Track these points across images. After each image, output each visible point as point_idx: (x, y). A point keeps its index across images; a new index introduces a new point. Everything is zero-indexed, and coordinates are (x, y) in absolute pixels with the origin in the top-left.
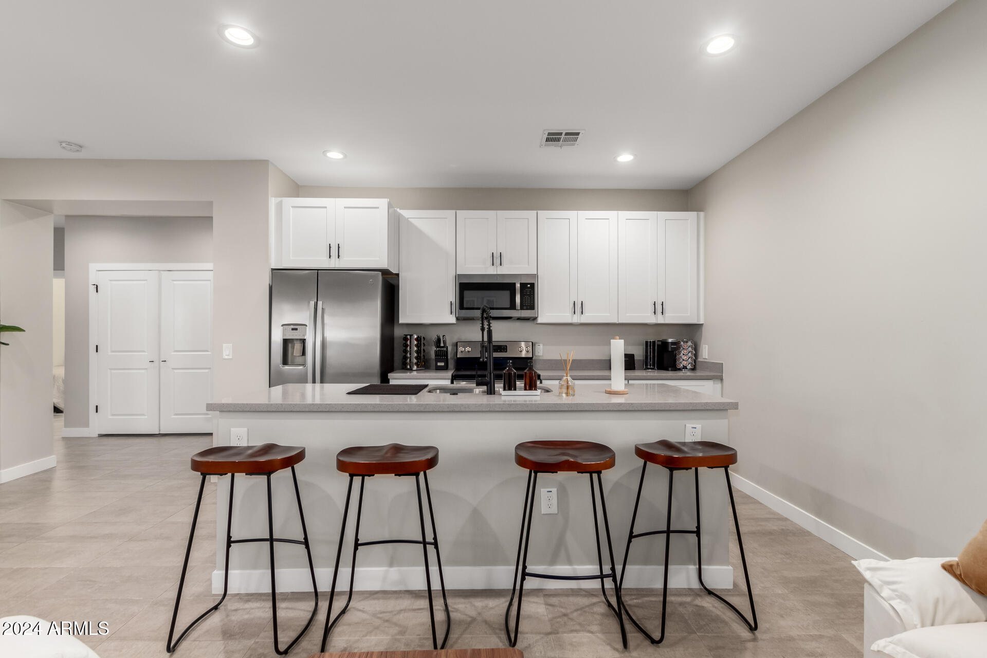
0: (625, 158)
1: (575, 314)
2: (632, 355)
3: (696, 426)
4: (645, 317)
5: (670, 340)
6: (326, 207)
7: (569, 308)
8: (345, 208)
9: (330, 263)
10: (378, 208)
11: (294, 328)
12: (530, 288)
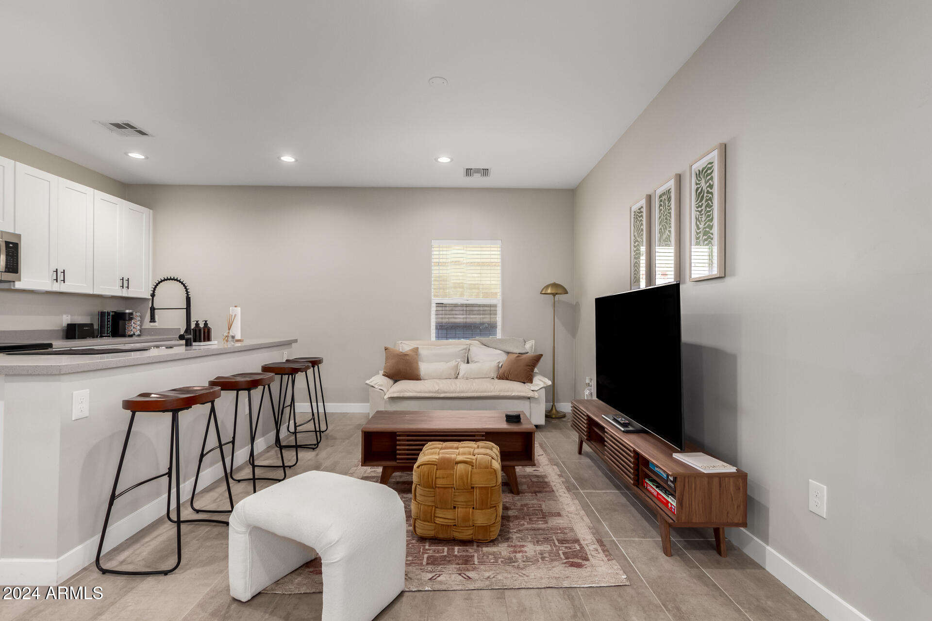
0: (136, 156)
1: (57, 282)
2: (91, 325)
3: (286, 353)
4: (114, 290)
5: (127, 311)
7: (48, 276)
12: (13, 248)
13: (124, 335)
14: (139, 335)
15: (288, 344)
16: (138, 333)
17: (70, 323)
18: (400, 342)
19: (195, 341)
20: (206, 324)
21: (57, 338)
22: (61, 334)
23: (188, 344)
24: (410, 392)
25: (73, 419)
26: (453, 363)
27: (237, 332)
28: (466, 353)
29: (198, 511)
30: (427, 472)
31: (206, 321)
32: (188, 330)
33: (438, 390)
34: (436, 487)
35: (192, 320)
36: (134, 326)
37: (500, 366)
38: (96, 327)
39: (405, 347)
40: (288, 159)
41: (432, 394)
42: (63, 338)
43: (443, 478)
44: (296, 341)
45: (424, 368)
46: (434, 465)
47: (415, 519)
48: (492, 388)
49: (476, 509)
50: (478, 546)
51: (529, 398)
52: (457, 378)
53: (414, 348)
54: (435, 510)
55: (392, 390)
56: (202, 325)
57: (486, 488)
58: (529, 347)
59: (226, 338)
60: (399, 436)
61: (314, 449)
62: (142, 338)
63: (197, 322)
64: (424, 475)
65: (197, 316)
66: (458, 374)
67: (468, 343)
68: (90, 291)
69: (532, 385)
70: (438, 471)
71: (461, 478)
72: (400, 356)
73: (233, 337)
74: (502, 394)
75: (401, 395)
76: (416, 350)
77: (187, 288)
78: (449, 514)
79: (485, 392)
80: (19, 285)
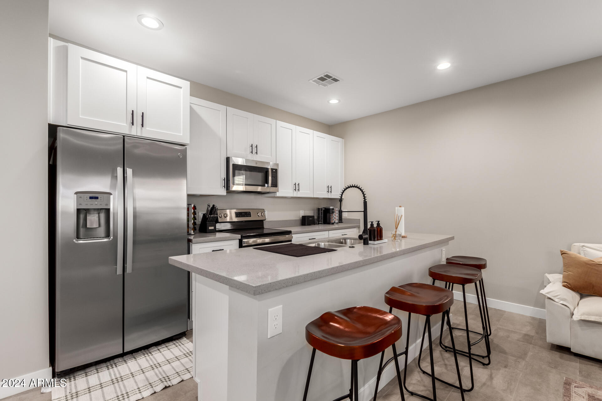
0: (334, 101)
1: (295, 191)
2: (313, 217)
3: (444, 249)
4: (324, 194)
5: (331, 208)
6: (126, 71)
7: (292, 187)
8: (148, 78)
9: (130, 129)
10: (181, 88)
11: (94, 196)
12: (275, 172)
13: (329, 223)
14: (338, 223)
15: (446, 241)
16: (337, 221)
17: (303, 215)
19: (371, 240)
20: (378, 224)
22: (299, 222)
23: (366, 242)
25: (269, 337)
27: (402, 230)
31: (378, 222)
32: (365, 231)
35: (368, 221)
36: (335, 217)
38: (316, 217)
42: (300, 226)
44: (452, 238)
55: (580, 308)
56: (375, 226)
59: (394, 236)
62: (339, 226)
63: (372, 222)
65: (372, 218)
68: (311, 196)
73: (400, 235)
77: (365, 193)
80: (278, 194)
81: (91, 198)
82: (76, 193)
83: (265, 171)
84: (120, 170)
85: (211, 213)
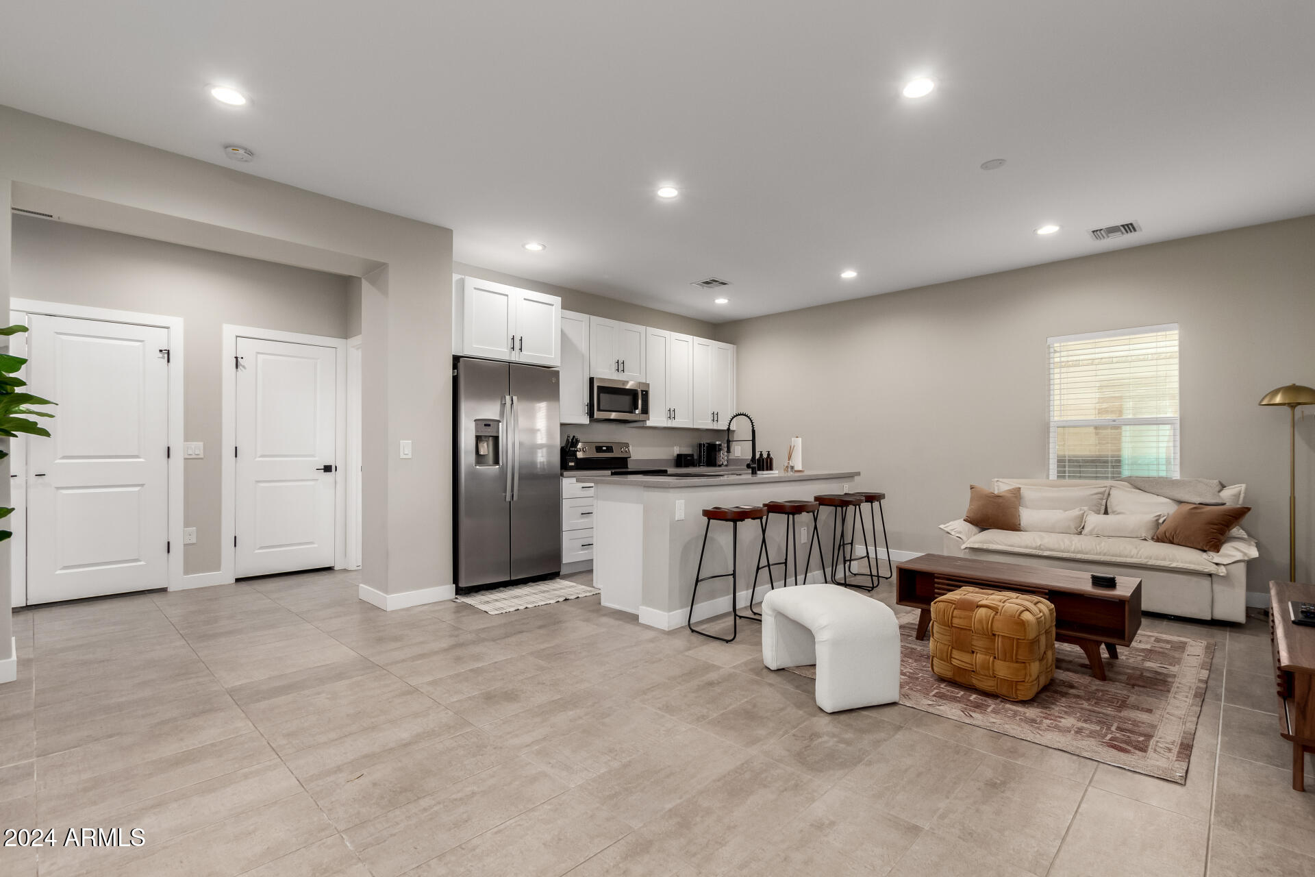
0: (721, 301)
1: (670, 419)
2: (692, 456)
3: (847, 486)
4: (708, 424)
5: (717, 443)
6: (507, 295)
7: (664, 415)
8: (525, 299)
9: (510, 355)
10: (553, 305)
11: (487, 424)
12: (645, 395)
13: (714, 465)
14: (726, 466)
15: (850, 476)
16: (725, 463)
17: (678, 453)
18: (996, 479)
19: (759, 470)
20: (769, 455)
21: (670, 467)
22: (673, 462)
23: (754, 473)
24: (998, 544)
25: (676, 519)
26: (1076, 512)
27: (798, 464)
28: (1102, 499)
29: (755, 614)
30: (942, 610)
31: (769, 452)
32: (753, 459)
33: (1040, 545)
34: (952, 626)
35: (757, 451)
36: (723, 456)
37: (1161, 521)
38: (696, 456)
39: (1002, 486)
40: (849, 274)
41: (1031, 550)
42: (675, 467)
43: (961, 618)
44: (858, 474)
45: (1026, 516)
46: (953, 604)
47: (933, 657)
48: (1134, 551)
49: (998, 659)
50: (1002, 702)
51: (1210, 575)
52: (1080, 533)
53: (1016, 488)
54: (951, 650)
55: (974, 539)
56: (765, 456)
57: (1012, 639)
58: (1231, 496)
59: (787, 469)
60: (938, 578)
61: (869, 591)
62: (729, 468)
63: (761, 452)
64: (939, 612)
65: (761, 447)
66: (1083, 528)
67: (1108, 485)
68: (691, 426)
69: (1218, 556)
70: (955, 610)
71: (980, 621)
72: (989, 497)
73: (792, 468)
74: (1151, 562)
75: (985, 546)
76: (1017, 492)
77: (754, 422)
78: (966, 658)
79: (1120, 556)
80: (649, 423)
81: (485, 425)
82: (475, 420)
83: (633, 394)
84: (508, 398)
85: (572, 446)
